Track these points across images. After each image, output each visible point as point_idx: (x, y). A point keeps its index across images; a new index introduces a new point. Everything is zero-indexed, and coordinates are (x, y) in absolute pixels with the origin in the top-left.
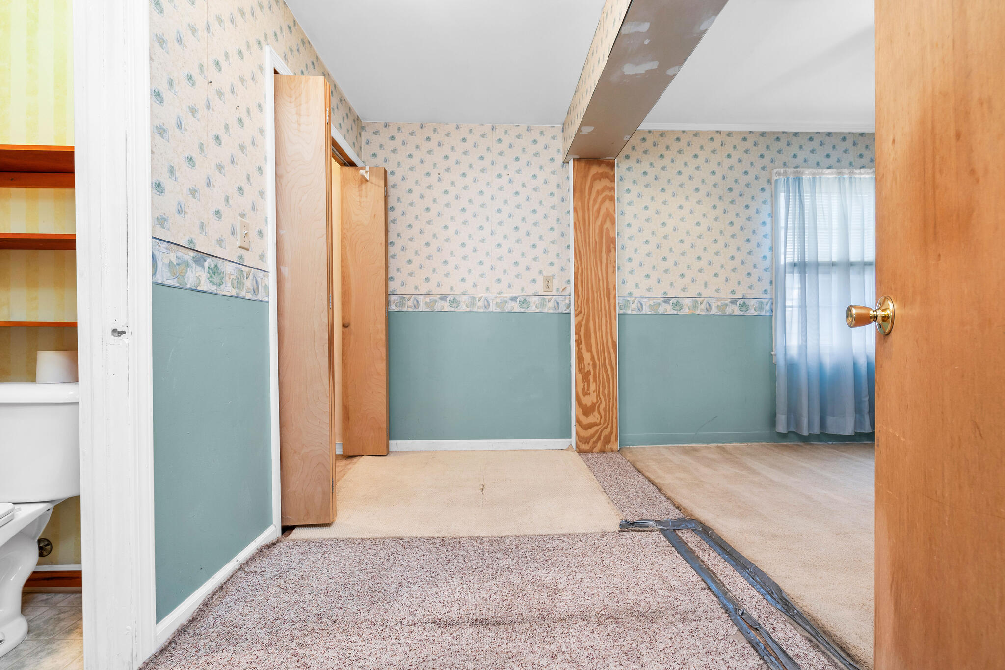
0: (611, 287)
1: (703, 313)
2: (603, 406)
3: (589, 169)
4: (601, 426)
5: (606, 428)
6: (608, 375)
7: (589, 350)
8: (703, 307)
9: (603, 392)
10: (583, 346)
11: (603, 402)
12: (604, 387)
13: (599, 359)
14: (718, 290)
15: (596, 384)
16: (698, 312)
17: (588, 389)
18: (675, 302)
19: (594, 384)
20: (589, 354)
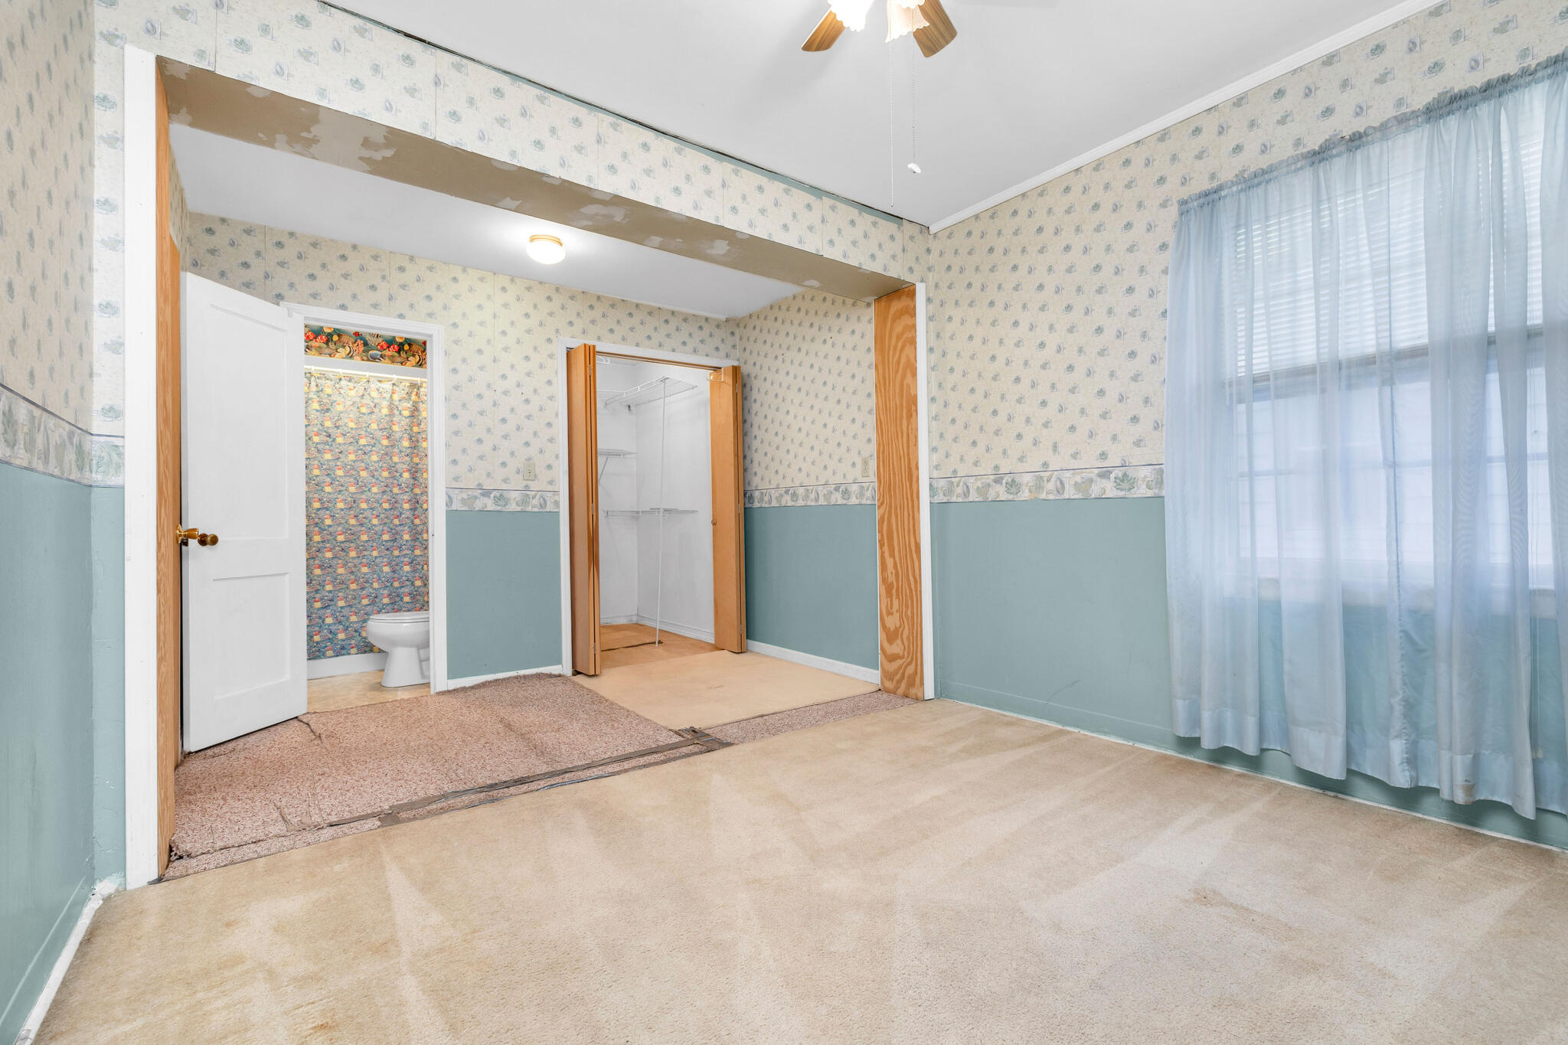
0: (913, 466)
1: (1051, 497)
2: (906, 633)
3: (889, 307)
4: (904, 660)
5: (909, 664)
6: (911, 590)
7: (892, 555)
8: (1051, 486)
9: (906, 613)
10: (886, 548)
11: (907, 628)
12: (907, 607)
13: (901, 567)
14: (1075, 456)
15: (899, 601)
16: (1043, 496)
17: (891, 608)
18: (1010, 480)
19: (897, 600)
20: (892, 560)
